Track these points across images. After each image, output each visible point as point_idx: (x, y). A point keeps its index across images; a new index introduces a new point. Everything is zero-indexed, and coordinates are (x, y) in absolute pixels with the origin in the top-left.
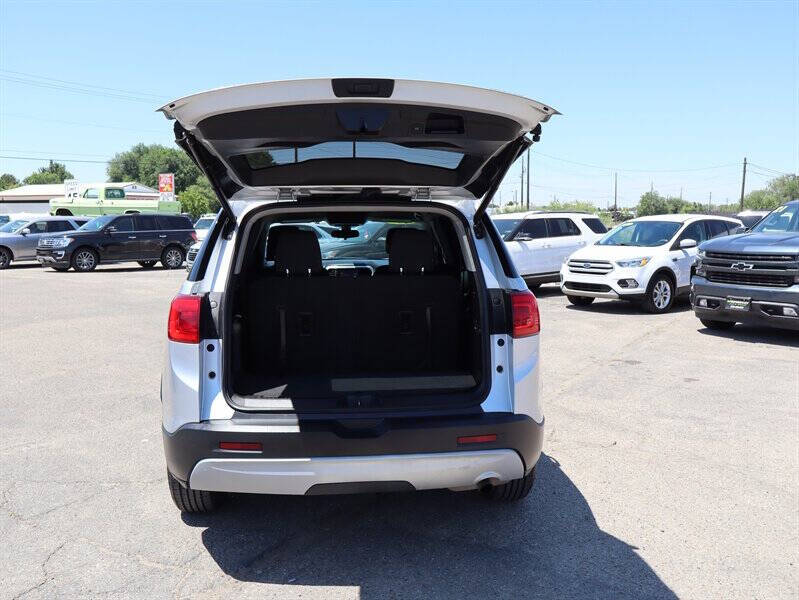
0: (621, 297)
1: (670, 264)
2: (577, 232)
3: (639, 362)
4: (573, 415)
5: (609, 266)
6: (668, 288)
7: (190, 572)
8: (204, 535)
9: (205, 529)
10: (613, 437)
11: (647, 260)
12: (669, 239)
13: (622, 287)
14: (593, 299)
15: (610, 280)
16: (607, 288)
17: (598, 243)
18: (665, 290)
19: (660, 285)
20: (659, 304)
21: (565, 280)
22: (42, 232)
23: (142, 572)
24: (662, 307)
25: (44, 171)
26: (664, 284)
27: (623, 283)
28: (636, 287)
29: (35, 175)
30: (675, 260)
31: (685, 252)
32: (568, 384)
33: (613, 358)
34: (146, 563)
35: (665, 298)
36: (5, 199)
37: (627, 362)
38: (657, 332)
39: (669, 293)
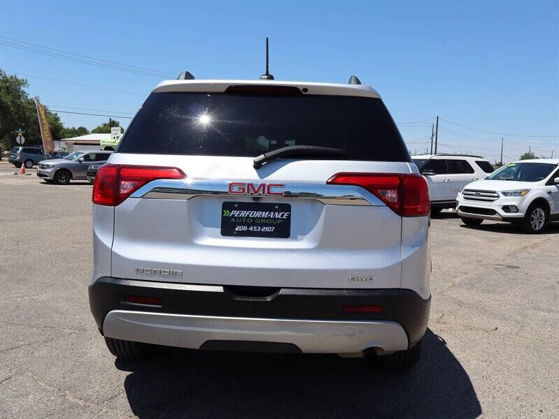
0: (504, 219)
1: (546, 196)
2: (471, 171)
3: (518, 267)
4: (461, 304)
5: (496, 195)
6: (543, 214)
7: (104, 410)
8: (128, 379)
9: (129, 373)
10: (495, 323)
11: (527, 191)
12: (545, 177)
13: (506, 212)
14: (482, 220)
15: (496, 206)
16: (493, 212)
17: (487, 178)
18: (541, 215)
19: (536, 212)
20: (535, 227)
21: (459, 205)
22: (92, 160)
23: (63, 407)
24: (537, 229)
25: (105, 125)
26: (541, 211)
27: (506, 208)
28: (517, 212)
29: (99, 128)
30: (549, 193)
31: (557, 187)
32: (457, 280)
33: (498, 263)
34: (71, 399)
35: (540, 222)
36: (78, 142)
37: (508, 266)
38: (534, 246)
39: (544, 219)
